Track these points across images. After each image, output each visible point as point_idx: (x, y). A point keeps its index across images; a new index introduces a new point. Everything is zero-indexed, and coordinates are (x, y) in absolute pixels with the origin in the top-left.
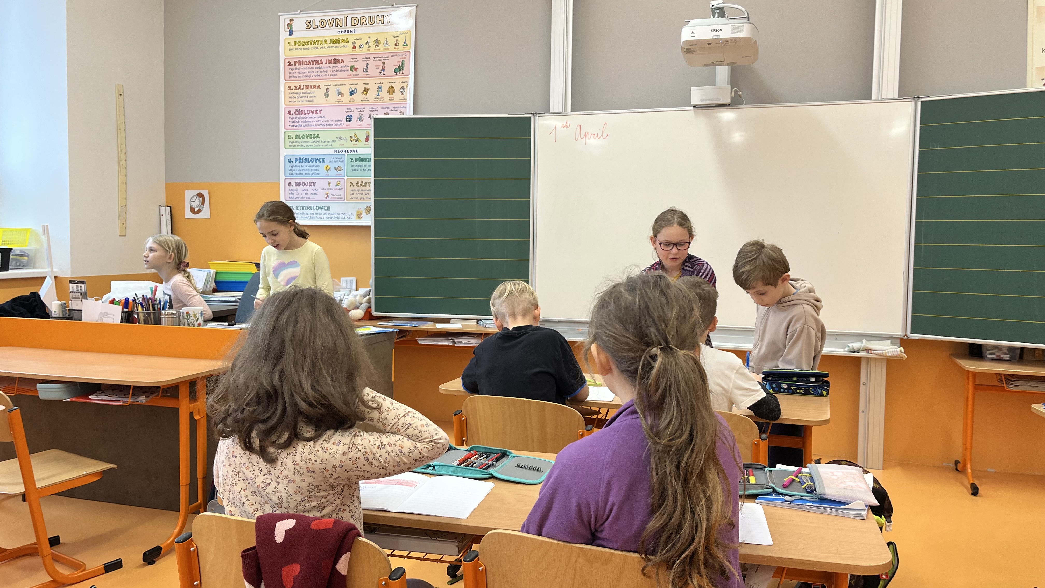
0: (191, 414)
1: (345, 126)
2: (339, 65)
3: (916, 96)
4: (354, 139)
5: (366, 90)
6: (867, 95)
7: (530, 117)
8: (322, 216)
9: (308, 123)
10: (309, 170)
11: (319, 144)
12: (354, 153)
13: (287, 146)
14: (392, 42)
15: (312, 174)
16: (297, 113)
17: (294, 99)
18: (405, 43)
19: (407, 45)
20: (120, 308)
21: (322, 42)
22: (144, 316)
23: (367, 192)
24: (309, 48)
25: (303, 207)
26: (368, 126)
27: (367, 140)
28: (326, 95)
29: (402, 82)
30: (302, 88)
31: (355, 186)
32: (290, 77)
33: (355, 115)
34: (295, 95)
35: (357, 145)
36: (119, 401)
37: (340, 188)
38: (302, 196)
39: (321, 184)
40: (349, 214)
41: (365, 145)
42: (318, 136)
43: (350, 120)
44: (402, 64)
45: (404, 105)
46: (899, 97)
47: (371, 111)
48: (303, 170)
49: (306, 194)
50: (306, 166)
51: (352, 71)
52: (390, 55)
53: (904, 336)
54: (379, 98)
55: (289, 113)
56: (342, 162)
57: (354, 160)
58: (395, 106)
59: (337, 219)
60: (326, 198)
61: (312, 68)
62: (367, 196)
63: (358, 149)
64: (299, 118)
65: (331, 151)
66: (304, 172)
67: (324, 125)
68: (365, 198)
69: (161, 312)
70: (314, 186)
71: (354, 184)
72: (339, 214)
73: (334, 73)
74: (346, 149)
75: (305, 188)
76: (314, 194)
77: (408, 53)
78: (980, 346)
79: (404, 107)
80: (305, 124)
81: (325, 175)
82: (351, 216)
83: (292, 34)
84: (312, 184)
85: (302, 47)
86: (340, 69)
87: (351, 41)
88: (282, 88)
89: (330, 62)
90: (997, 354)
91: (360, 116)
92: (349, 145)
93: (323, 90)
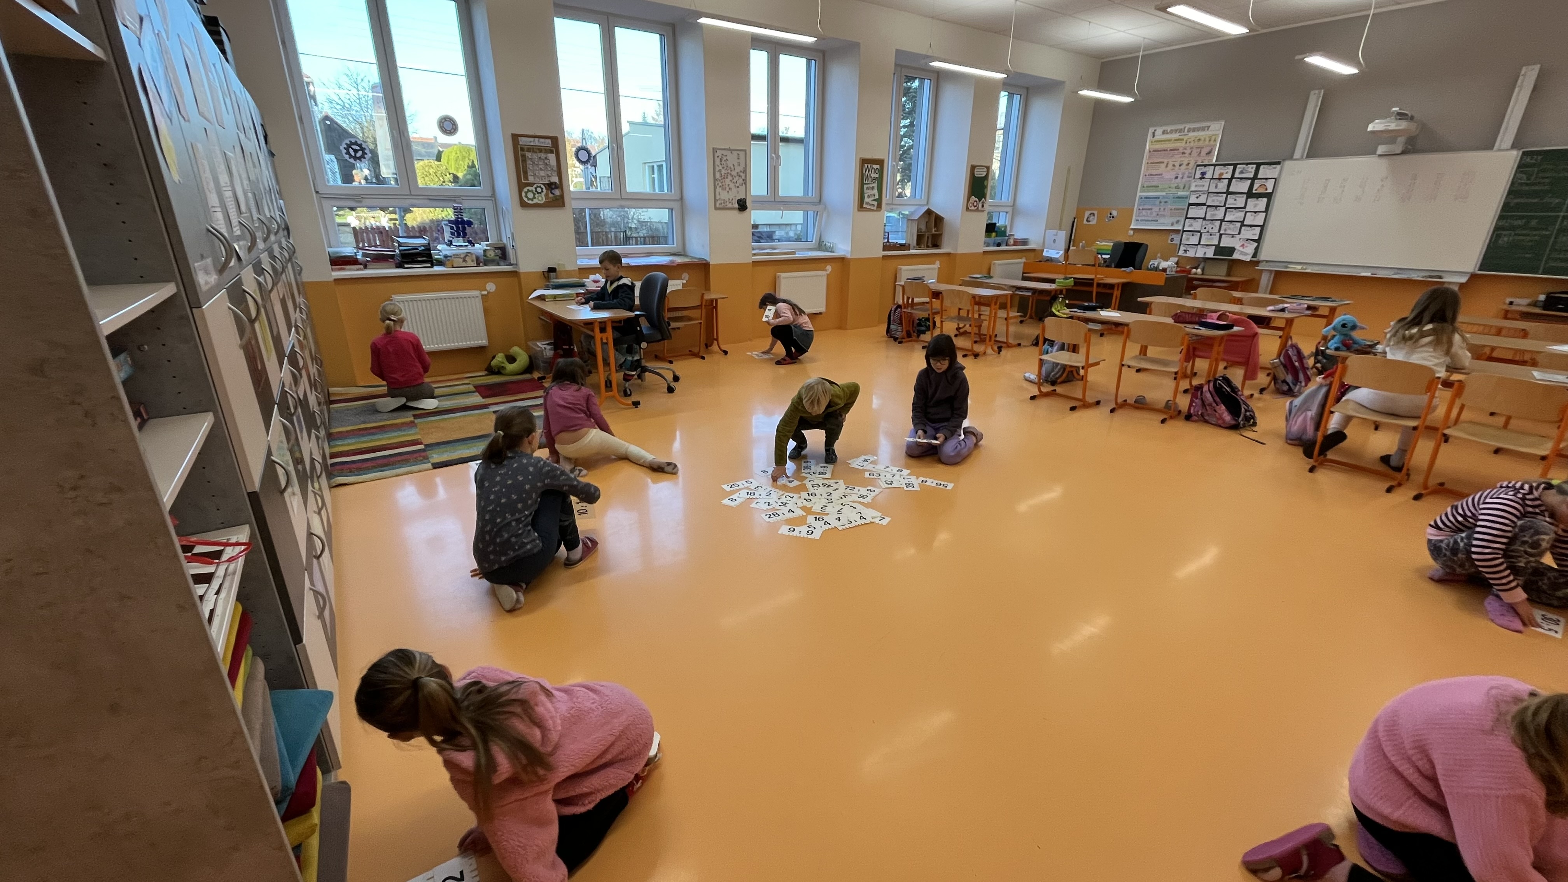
3: (1520, 149)
5: (1188, 164)
6: (1491, 148)
9: (1154, 180)
10: (1150, 203)
11: (1158, 190)
12: (1176, 194)
13: (1141, 191)
14: (1207, 139)
15: (1152, 205)
16: (1149, 175)
17: (1149, 169)
19: (1216, 140)
21: (1169, 141)
24: (1162, 144)
25: (1144, 220)
27: (1184, 188)
28: (1167, 166)
29: (1209, 160)
30: (1154, 163)
32: (1149, 158)
33: (1180, 176)
34: (1149, 167)
38: (1144, 216)
39: (1156, 209)
42: (1158, 186)
44: (1211, 151)
48: (1148, 203)
49: (1147, 214)
50: (1149, 201)
52: (1205, 147)
55: (1145, 175)
56: (1168, 199)
57: (1175, 198)
61: (1162, 153)
64: (1150, 178)
65: (1164, 194)
67: (1162, 181)
71: (1173, 209)
72: (1162, 224)
73: (1173, 156)
74: (1172, 193)
75: (1147, 211)
77: (1216, 145)
80: (1152, 181)
81: (1158, 205)
82: (1168, 225)
83: (1154, 137)
85: (1158, 143)
86: (1176, 153)
87: (1185, 139)
88: (1144, 165)
89: (1171, 150)
91: (1183, 177)
92: (1174, 191)
93: (1165, 164)
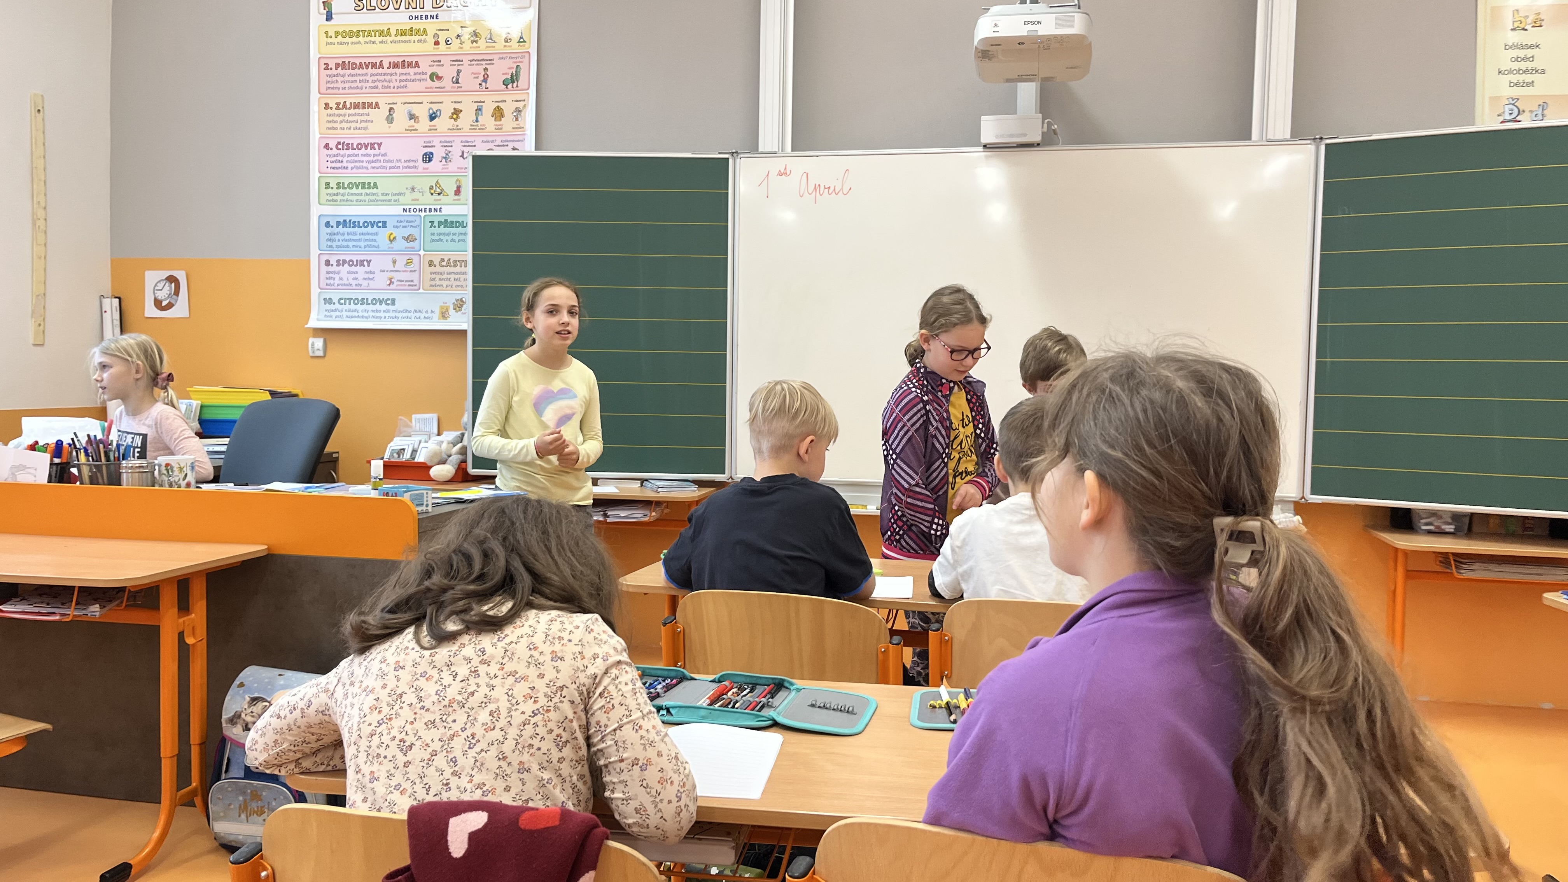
0: (181, 635)
1: (420, 169)
2: (411, 71)
3: (1317, 137)
4: (437, 190)
5: (457, 112)
6: (1245, 134)
7: (728, 159)
8: (382, 314)
9: (358, 165)
10: (359, 240)
11: (378, 198)
12: (436, 213)
13: (323, 201)
14: (500, 36)
15: (365, 247)
16: (340, 146)
17: (335, 125)
18: (521, 38)
19: (524, 42)
20: (47, 457)
21: (381, 33)
22: (91, 470)
23: (456, 277)
24: (359, 43)
25: (350, 299)
26: (459, 170)
27: (458, 192)
28: (390, 119)
29: (517, 101)
30: (348, 106)
31: (438, 265)
32: (330, 88)
33: (439, 152)
34: (335, 118)
35: (440, 200)
36: (54, 613)
37: (412, 269)
38: (347, 282)
39: (380, 262)
40: (427, 312)
41: (454, 200)
42: (375, 186)
43: (430, 160)
44: (516, 71)
45: (520, 138)
46: (1291, 138)
47: (465, 146)
48: (350, 240)
49: (356, 279)
50: (355, 234)
51: (433, 81)
52: (496, 57)
53: (1301, 499)
54: (478, 125)
55: (327, 146)
56: (415, 227)
57: (436, 224)
58: (504, 139)
59: (406, 320)
60: (389, 285)
61: (366, 75)
62: (458, 283)
63: (443, 207)
64: (344, 156)
65: (398, 210)
66: (351, 244)
67: (384, 167)
68: (454, 286)
69: (120, 464)
70: (369, 266)
71: (436, 262)
72: (410, 312)
73: (402, 84)
74: (423, 207)
75: (353, 269)
76: (369, 279)
77: (527, 55)
78: (1408, 511)
79: (518, 141)
80: (353, 165)
81: (387, 249)
82: (430, 315)
83: (332, 18)
84: (365, 263)
85: (347, 39)
86: (413, 77)
87: (431, 33)
88: (315, 107)
89: (396, 65)
90: (1436, 524)
91: (447, 154)
92: (428, 200)
93: (384, 110)
